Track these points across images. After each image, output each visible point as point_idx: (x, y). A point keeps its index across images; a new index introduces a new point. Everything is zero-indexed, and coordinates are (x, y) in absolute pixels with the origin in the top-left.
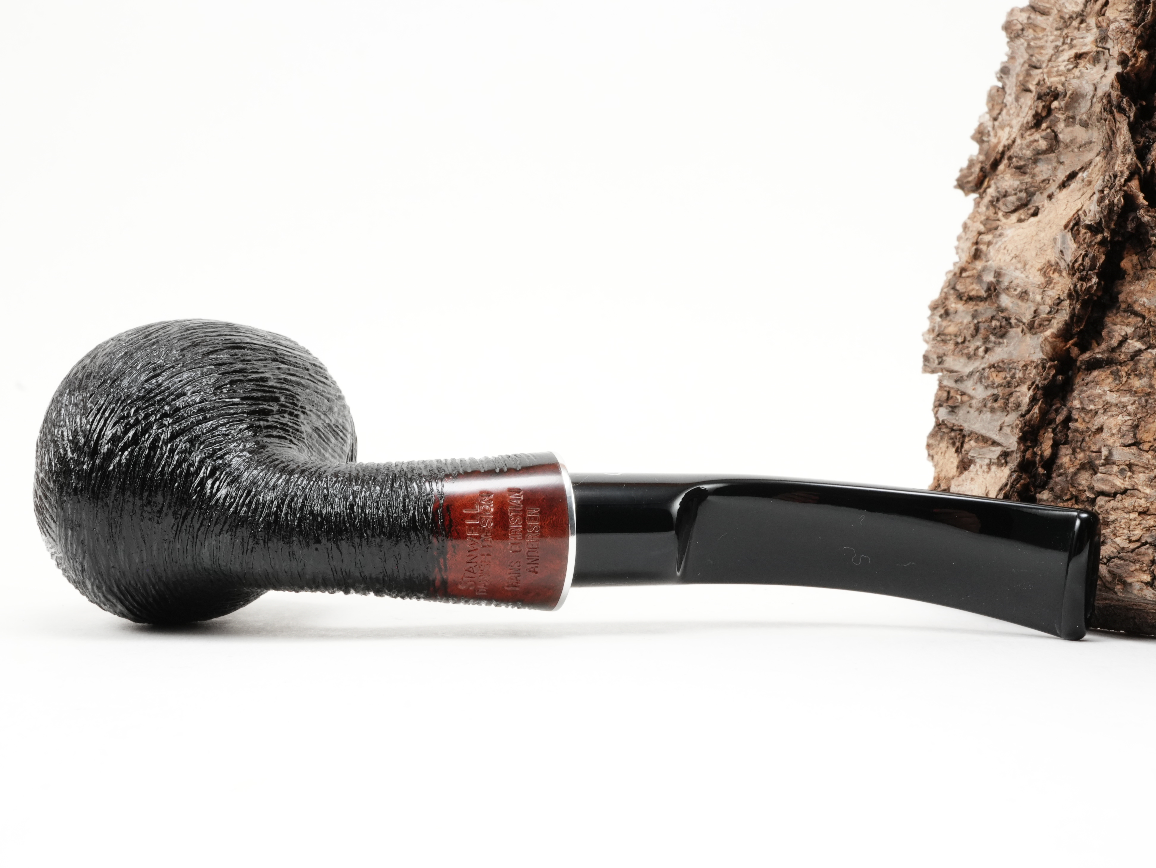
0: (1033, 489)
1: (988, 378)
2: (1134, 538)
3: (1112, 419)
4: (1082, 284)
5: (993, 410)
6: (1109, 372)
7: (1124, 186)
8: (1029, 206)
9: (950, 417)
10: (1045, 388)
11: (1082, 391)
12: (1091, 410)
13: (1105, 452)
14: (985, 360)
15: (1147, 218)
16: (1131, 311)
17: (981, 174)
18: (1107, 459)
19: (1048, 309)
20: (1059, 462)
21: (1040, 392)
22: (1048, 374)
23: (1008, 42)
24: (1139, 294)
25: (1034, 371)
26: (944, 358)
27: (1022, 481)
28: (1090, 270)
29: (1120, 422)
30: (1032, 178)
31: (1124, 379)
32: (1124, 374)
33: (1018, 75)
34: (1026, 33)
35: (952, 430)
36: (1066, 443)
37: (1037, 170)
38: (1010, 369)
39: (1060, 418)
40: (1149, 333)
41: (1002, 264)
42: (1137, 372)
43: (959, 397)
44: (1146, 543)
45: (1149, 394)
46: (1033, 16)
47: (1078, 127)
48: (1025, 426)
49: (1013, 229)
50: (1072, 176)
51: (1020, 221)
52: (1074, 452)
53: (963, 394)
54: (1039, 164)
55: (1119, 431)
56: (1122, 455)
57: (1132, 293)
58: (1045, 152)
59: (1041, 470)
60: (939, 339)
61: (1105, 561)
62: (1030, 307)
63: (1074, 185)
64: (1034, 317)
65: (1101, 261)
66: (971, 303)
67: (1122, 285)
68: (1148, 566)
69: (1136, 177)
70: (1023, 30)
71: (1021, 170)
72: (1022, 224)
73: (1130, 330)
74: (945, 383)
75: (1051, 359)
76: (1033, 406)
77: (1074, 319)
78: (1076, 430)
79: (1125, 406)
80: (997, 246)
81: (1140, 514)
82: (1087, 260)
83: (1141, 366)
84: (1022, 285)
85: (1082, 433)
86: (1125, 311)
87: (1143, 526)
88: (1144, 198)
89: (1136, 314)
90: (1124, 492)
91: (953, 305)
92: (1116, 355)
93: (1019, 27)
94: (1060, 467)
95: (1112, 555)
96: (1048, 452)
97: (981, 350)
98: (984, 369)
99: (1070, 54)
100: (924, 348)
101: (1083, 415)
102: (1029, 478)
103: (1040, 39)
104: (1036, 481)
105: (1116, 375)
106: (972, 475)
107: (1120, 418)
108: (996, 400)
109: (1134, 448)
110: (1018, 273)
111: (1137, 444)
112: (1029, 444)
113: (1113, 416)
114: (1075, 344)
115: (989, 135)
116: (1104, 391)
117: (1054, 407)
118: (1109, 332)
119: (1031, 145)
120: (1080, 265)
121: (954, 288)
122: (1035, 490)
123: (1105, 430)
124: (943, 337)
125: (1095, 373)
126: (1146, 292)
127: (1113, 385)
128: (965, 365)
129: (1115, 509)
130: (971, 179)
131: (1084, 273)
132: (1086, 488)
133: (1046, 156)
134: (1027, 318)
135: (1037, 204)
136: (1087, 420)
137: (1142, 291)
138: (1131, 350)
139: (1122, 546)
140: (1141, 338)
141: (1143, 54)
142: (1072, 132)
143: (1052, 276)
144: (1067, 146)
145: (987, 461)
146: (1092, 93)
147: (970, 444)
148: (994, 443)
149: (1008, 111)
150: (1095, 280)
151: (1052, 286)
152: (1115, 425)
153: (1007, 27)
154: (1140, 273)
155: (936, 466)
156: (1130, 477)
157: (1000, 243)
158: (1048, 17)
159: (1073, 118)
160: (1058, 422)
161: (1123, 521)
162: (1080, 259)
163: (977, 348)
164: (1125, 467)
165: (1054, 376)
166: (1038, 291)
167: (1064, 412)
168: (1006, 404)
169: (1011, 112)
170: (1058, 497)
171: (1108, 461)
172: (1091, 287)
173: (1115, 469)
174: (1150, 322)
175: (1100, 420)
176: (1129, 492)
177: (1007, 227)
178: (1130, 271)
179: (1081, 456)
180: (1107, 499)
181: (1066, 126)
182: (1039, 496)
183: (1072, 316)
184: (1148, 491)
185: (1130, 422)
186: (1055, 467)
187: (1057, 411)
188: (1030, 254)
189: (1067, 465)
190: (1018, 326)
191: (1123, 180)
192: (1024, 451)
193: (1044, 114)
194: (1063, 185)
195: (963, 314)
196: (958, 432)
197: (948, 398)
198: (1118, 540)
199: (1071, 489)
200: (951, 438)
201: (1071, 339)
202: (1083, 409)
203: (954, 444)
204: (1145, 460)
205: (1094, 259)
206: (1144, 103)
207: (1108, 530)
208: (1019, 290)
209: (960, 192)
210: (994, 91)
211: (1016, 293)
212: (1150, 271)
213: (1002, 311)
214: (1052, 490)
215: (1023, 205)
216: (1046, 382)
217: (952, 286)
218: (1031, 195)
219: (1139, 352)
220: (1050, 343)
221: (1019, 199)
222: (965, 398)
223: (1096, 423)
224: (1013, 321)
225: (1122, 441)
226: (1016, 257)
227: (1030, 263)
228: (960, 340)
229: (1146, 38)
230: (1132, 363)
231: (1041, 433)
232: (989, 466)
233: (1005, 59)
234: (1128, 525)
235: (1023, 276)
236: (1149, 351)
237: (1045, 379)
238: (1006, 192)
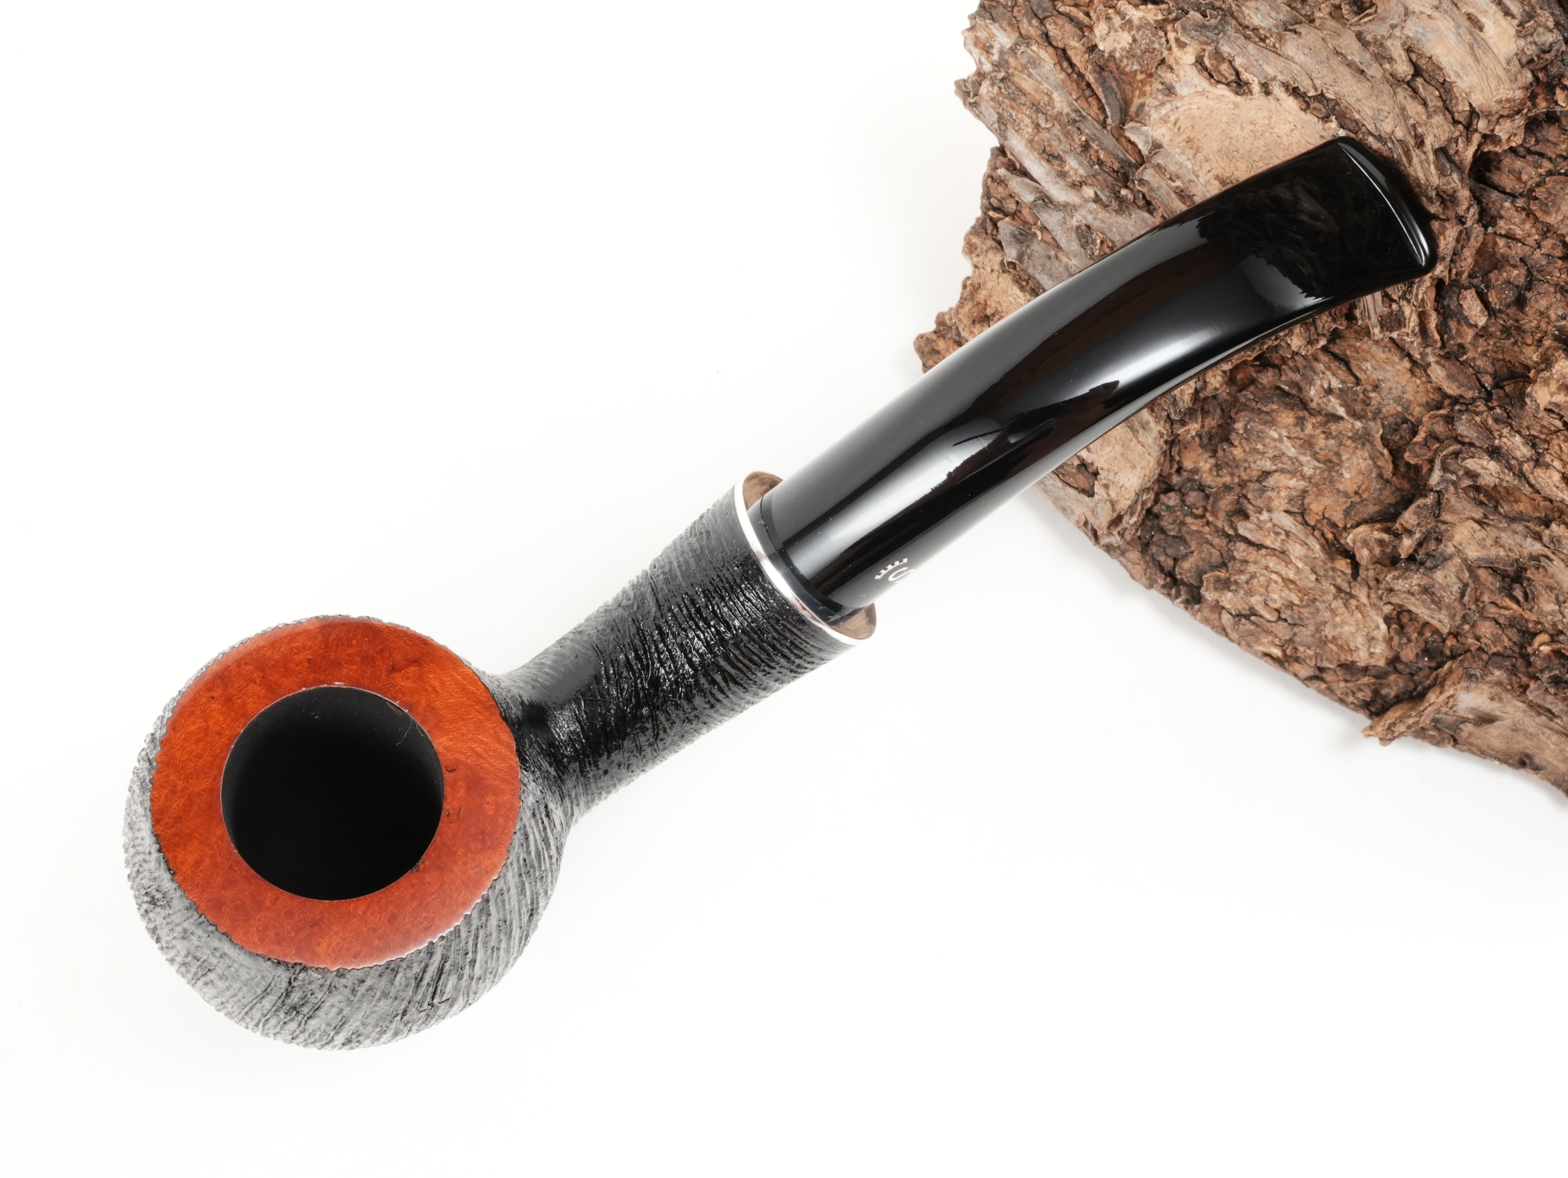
6: (1292, 414)
16: (1345, 363)
29: (1291, 486)
31: (1308, 430)
32: (1310, 426)
40: (1357, 398)
42: (1327, 431)
44: (1285, 620)
45: (1332, 461)
53: (1045, 229)
56: (1283, 519)
73: (1335, 383)
78: (1231, 455)
79: (1301, 466)
81: (1283, 579)
83: (1334, 428)
85: (1237, 460)
86: (1338, 358)
87: (1283, 594)
89: (1351, 373)
90: (1273, 551)
92: (1307, 399)
95: (1243, 612)
97: (1088, 192)
98: (1088, 227)
105: (1300, 422)
107: (1292, 478)
109: (1299, 518)
111: (1302, 512)
113: (1283, 470)
116: (1280, 435)
123: (1270, 482)
125: (1274, 406)
127: (1293, 432)
128: (1051, 179)
129: (1255, 563)
137: (1369, 352)
138: (1328, 407)
140: (1346, 402)
156: (1283, 540)
161: (1262, 578)
163: (1080, 182)
164: (1281, 530)
173: (1269, 525)
174: (1365, 391)
176: (1277, 551)
179: (1226, 478)
180: (1250, 549)
184: (1300, 565)
185: (1302, 487)
202: (1247, 439)
219: (1338, 417)
222: (1048, 238)
225: (1288, 506)
234: (1266, 584)
236: (1351, 420)
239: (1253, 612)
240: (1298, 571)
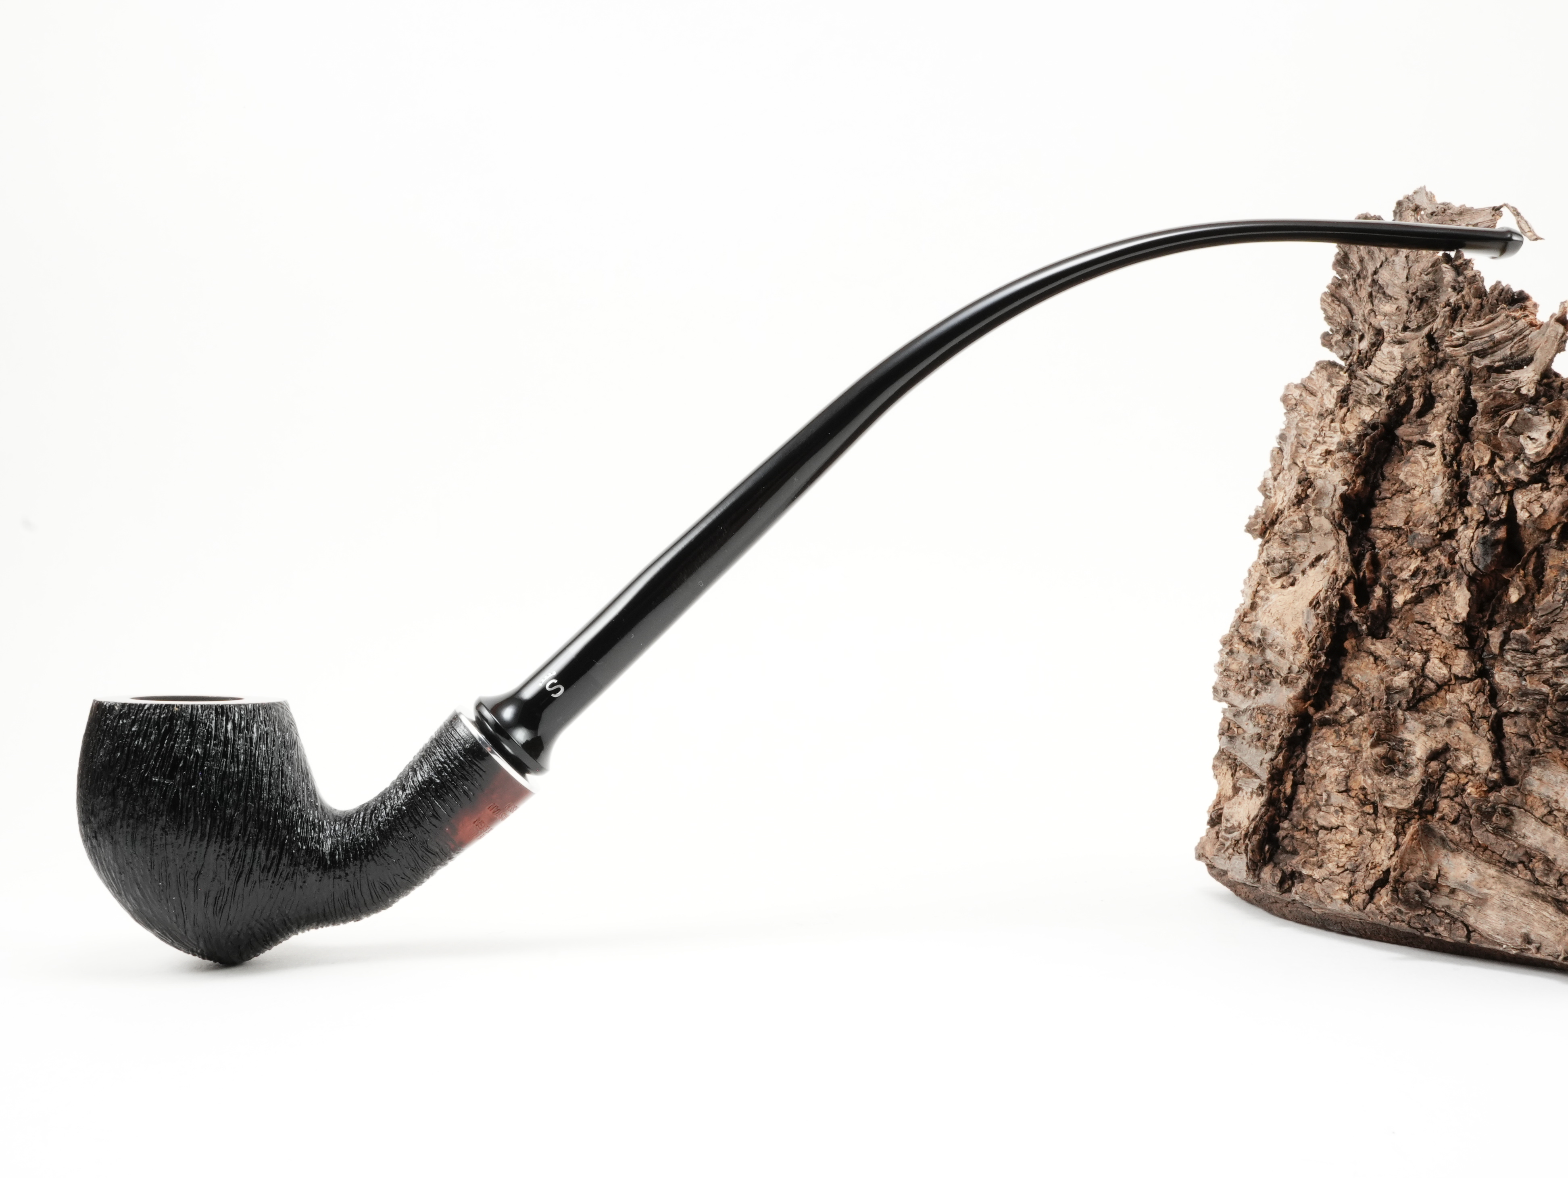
0: (1277, 819)
1: (1255, 718)
2: (1341, 865)
3: (1332, 770)
4: (1314, 662)
5: (1256, 747)
6: (1333, 730)
7: (1342, 589)
8: (1291, 575)
9: (1229, 745)
10: (1288, 739)
11: (1314, 744)
12: (1319, 761)
13: (1325, 796)
14: (1255, 701)
15: (1356, 618)
16: (1349, 683)
17: (1263, 526)
18: (1326, 801)
19: (1297, 669)
20: (1297, 798)
21: (1285, 742)
22: (1291, 728)
23: (1285, 413)
24: (1355, 671)
25: (1283, 723)
26: (1228, 692)
27: (1269, 814)
28: (1320, 650)
29: (1337, 773)
30: (1293, 550)
31: (1343, 738)
32: (1342, 733)
33: (1292, 444)
34: (1298, 408)
35: (1229, 758)
36: (1303, 783)
37: (1296, 544)
38: (1270, 715)
39: (1299, 763)
40: (1361, 703)
41: (1267, 625)
42: (1352, 733)
43: (1235, 730)
45: (1358, 752)
46: (1304, 394)
47: (1323, 517)
48: (1273, 768)
49: (1277, 595)
50: (1318, 558)
51: (1283, 587)
52: (1307, 792)
53: (1239, 727)
54: (1298, 540)
55: (1336, 780)
56: (1338, 799)
57: (1350, 668)
58: (1301, 531)
59: (1284, 805)
60: (1225, 674)
61: (1321, 880)
62: (1286, 664)
63: (1319, 568)
64: (1289, 673)
65: (1328, 643)
66: (1249, 646)
67: (1345, 661)
68: (1347, 887)
69: (1352, 581)
70: (1296, 405)
71: (1285, 542)
72: (1283, 590)
73: (1348, 699)
74: (1227, 715)
75: (1295, 716)
76: (1279, 753)
77: (1309, 686)
78: (1309, 775)
79: (1341, 760)
80: (1264, 609)
81: (1346, 845)
82: (1318, 640)
83: (1354, 728)
84: (1281, 644)
85: (1313, 777)
86: (1346, 682)
87: (1347, 855)
88: (1356, 601)
89: (1354, 687)
90: (1337, 828)
91: (1236, 646)
92: (1338, 717)
93: (1294, 402)
94: (1298, 802)
95: (1326, 877)
96: (1289, 791)
97: (1253, 691)
98: (1254, 709)
99: (1321, 449)
100: (1213, 678)
101: (1314, 763)
102: (1275, 810)
103: (1306, 422)
104: (1280, 812)
105: (1337, 733)
106: (1240, 799)
107: (1337, 769)
108: (1259, 739)
109: (1345, 794)
110: (1278, 633)
111: (1347, 791)
112: (1276, 783)
113: (1333, 767)
114: (1311, 705)
115: (1270, 492)
116: (1329, 746)
117: (1296, 754)
118: (1335, 698)
119: (1291, 524)
120: (1313, 645)
121: (1237, 630)
122: (1280, 819)
123: (1327, 778)
124: (1228, 673)
125: (1324, 730)
126: (1360, 669)
127: (1335, 742)
128: (1242, 702)
129: (1330, 841)
130: (1256, 527)
131: (1315, 652)
132: (1314, 821)
133: (1303, 534)
134: (1284, 673)
135: (1295, 575)
136: (1317, 767)
137: (1358, 668)
138: (1348, 715)
139: (1332, 870)
140: (1355, 706)
141: (1360, 481)
142: (1319, 520)
143: (1302, 641)
144: (1317, 531)
145: (1250, 790)
146: (1332, 493)
147: (1240, 773)
148: (1256, 776)
149: (1284, 476)
150: (1323, 658)
151: (1300, 650)
152: (1334, 775)
153: (1285, 399)
154: (1356, 654)
155: (1219, 783)
156: (1342, 817)
157: (1266, 606)
158: (1315, 398)
159: (1320, 510)
160: (1298, 766)
161: (1335, 850)
162: (1314, 640)
163: (1251, 689)
164: (1338, 808)
165: (1295, 730)
166: (1291, 652)
167: (1303, 758)
168: (1265, 744)
169: (1286, 478)
170: (1294, 827)
171: (1328, 803)
172: (1320, 664)
173: (1332, 809)
174: (1362, 694)
175: (1325, 769)
176: (1340, 828)
177: (1272, 591)
178: (1350, 651)
179: (1311, 795)
180: (1326, 832)
181: (1315, 515)
182: (1281, 825)
183: (1309, 684)
184: (1352, 828)
185: (1344, 773)
186: (1294, 802)
187: (1298, 757)
188: (1288, 619)
189: (1302, 801)
190: (1278, 678)
191: (1341, 584)
192: (1272, 790)
193: (1303, 496)
194: (1313, 565)
195: (1243, 655)
196: (1233, 761)
197: (1229, 728)
198: (1330, 865)
199: (1303, 822)
200: (1229, 764)
201: (1309, 700)
202: (1314, 758)
203: (1231, 768)
204: (1351, 806)
205: (1323, 642)
206: (1363, 516)
207: (1325, 856)
208: (1279, 648)
209: (1249, 536)
210: (1275, 453)
211: (1277, 650)
212: (1363, 654)
213: (1268, 662)
214: (1291, 820)
215: (1286, 573)
216: (1289, 735)
217: (1236, 627)
218: (1291, 565)
219: (1353, 718)
220: (1292, 704)
221: (1284, 567)
222: (1240, 731)
223: (1322, 771)
224: (1274, 674)
225: (1337, 788)
226: (1277, 619)
227: (1288, 626)
228: (1240, 678)
229: (1363, 466)
230: (1348, 726)
231: (1286, 773)
232: (1252, 793)
233: (1283, 427)
235: (1282, 636)
236: (1360, 717)
237: (1289, 732)
238: (1274, 558)
239: (1332, 873)
240: (1351, 833)
